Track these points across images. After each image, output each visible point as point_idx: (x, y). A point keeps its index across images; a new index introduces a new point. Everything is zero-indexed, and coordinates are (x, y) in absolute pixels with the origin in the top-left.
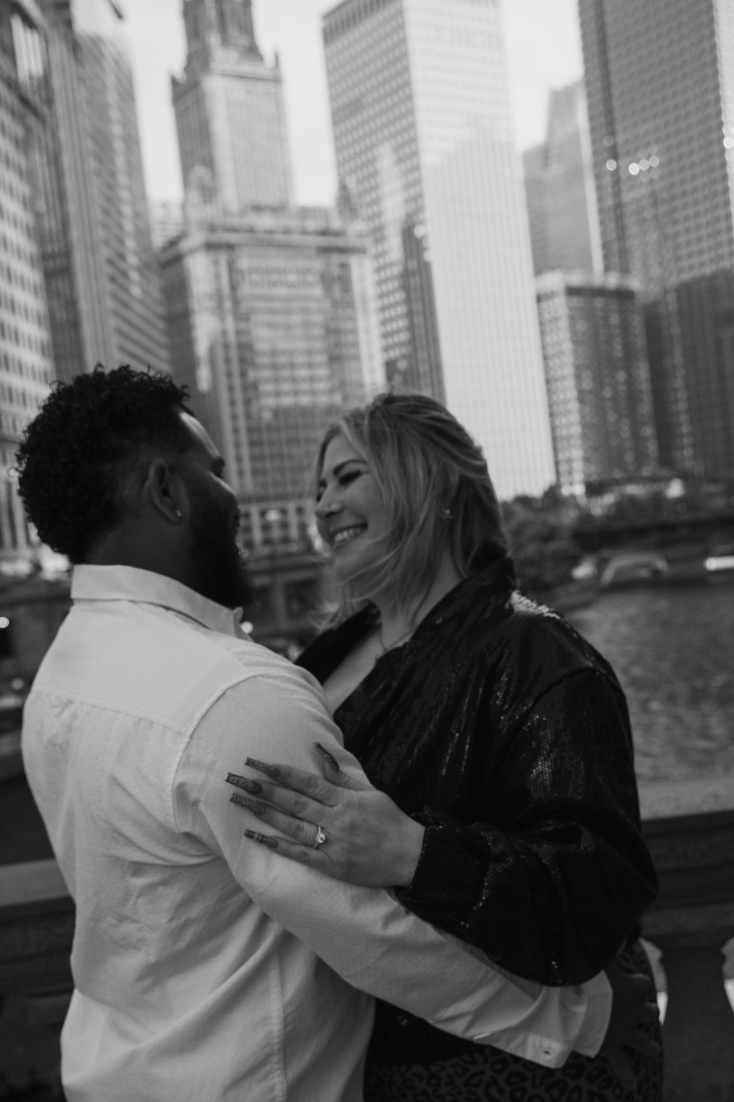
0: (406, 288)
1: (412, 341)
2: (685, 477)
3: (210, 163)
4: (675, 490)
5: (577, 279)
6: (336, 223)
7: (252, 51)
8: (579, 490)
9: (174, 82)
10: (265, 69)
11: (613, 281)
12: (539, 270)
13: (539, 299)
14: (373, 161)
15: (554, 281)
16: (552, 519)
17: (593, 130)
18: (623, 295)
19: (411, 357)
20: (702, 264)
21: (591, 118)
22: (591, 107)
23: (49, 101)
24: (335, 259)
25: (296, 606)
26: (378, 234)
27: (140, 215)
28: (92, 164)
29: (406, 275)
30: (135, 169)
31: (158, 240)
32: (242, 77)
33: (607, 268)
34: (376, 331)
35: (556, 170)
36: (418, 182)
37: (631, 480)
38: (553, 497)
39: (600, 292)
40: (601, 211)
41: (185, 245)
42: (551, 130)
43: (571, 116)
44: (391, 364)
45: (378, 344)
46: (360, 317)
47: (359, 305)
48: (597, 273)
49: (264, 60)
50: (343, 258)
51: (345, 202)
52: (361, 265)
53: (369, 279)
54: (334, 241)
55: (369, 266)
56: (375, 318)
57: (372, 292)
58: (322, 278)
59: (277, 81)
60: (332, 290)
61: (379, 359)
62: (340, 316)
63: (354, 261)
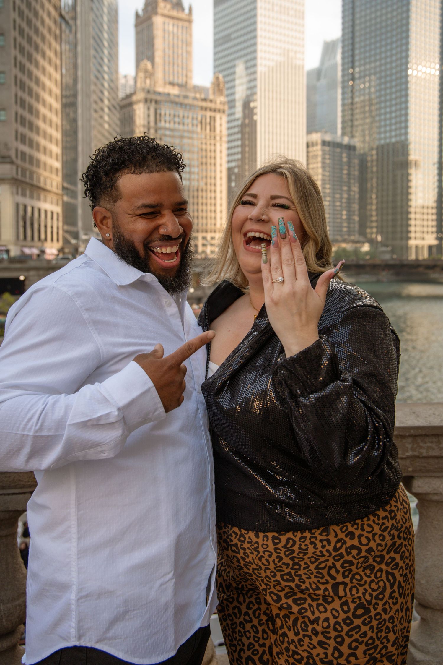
0: (242, 132)
1: (243, 159)
2: (371, 242)
3: (152, 59)
4: (366, 248)
5: (328, 138)
6: (211, 97)
7: (179, 6)
9: (137, 15)
10: (183, 15)
11: (346, 140)
12: (310, 132)
13: (308, 146)
14: (234, 66)
15: (316, 137)
17: (343, 64)
18: (350, 148)
19: (241, 167)
20: (391, 137)
21: (343, 58)
22: (343, 53)
23: (75, 18)
24: (209, 114)
26: (231, 104)
27: (113, 81)
28: (92, 52)
29: (243, 125)
30: (114, 57)
31: (121, 94)
32: (172, 18)
33: (343, 134)
34: (225, 152)
35: (323, 82)
36: (255, 79)
37: (344, 241)
39: (339, 145)
40: (343, 105)
41: (134, 98)
42: (323, 62)
43: (335, 57)
44: (230, 170)
45: (225, 159)
46: (218, 145)
47: (218, 138)
48: (338, 136)
49: (183, 9)
50: (213, 114)
51: (217, 86)
52: (221, 118)
53: (225, 126)
54: (209, 105)
55: (225, 119)
56: (225, 146)
57: (225, 132)
58: (201, 123)
59: (190, 21)
60: (206, 129)
61: (225, 166)
62: (208, 143)
63: (218, 116)
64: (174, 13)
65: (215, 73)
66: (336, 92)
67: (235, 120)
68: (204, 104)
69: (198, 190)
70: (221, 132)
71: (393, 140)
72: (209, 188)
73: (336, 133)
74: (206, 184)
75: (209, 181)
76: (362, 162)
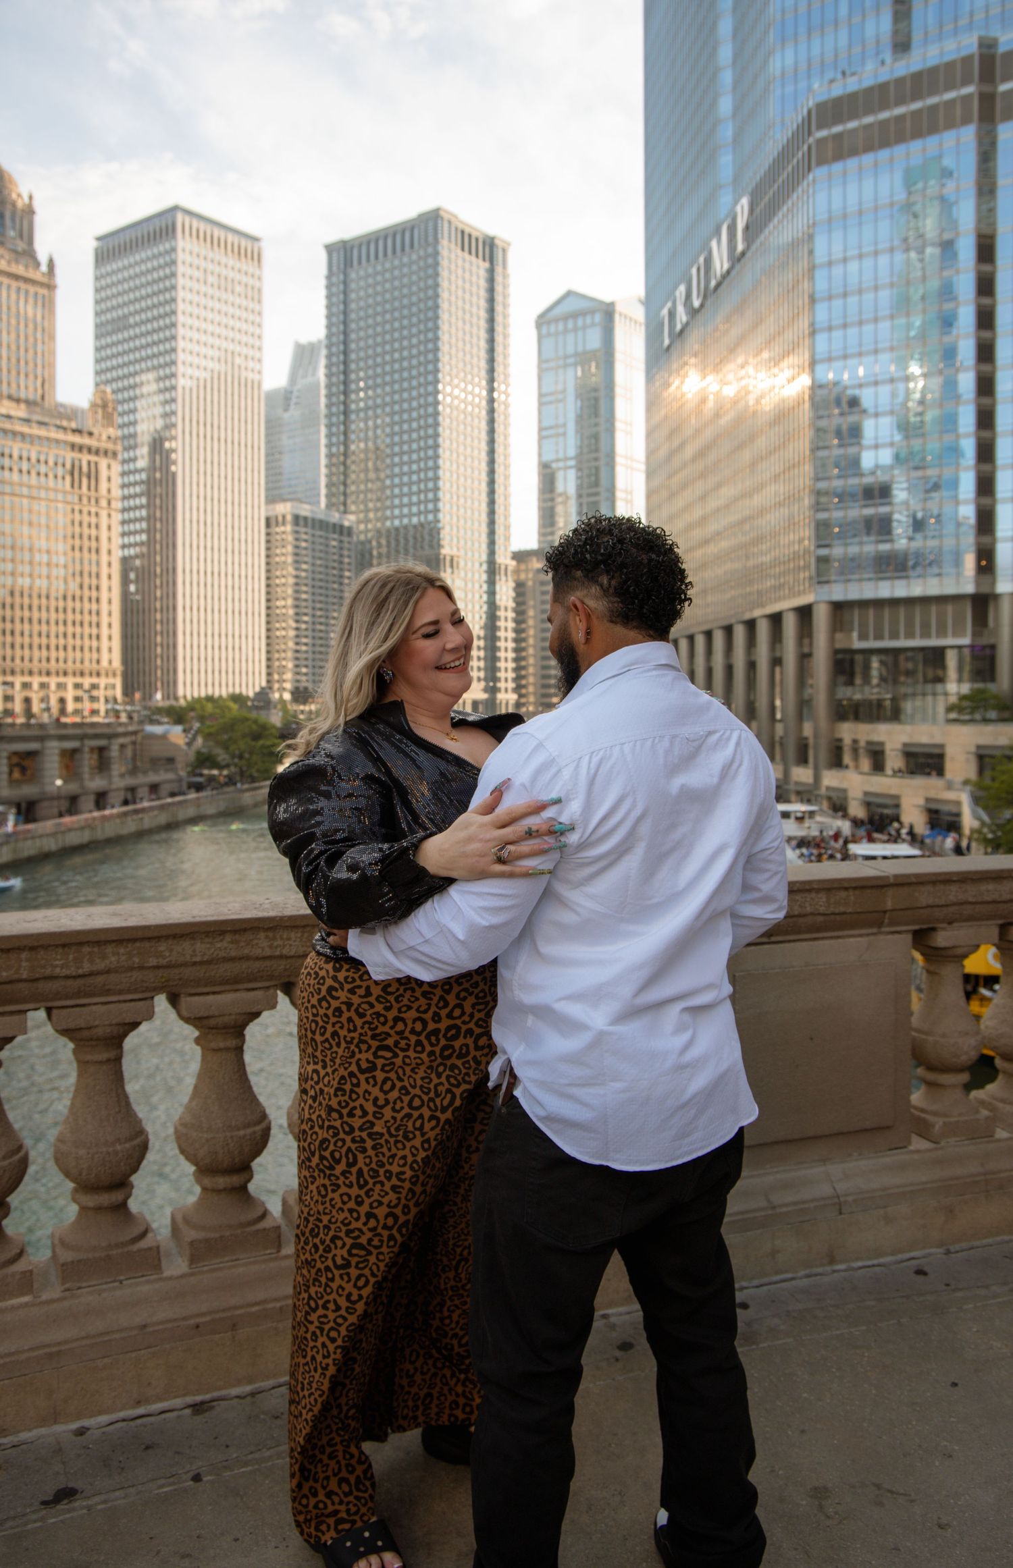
0: (148, 494)
1: (150, 543)
5: (305, 510)
6: (89, 424)
7: (29, 255)
8: (287, 696)
10: (36, 276)
11: (335, 517)
12: (271, 500)
13: (268, 525)
15: (283, 508)
16: (262, 716)
17: (329, 386)
18: (340, 530)
19: (148, 556)
20: (411, 515)
21: (329, 376)
22: (329, 366)
24: (85, 458)
25: (17, 775)
26: (130, 442)
29: (150, 483)
32: (16, 277)
33: (330, 506)
34: (117, 529)
35: (294, 413)
36: (173, 400)
38: (263, 698)
39: (323, 525)
40: (330, 456)
42: (293, 379)
43: (315, 369)
44: (125, 561)
45: (117, 541)
46: (104, 514)
47: (104, 503)
48: (319, 507)
49: (38, 265)
50: (93, 458)
51: (103, 406)
52: (109, 467)
53: (117, 480)
54: (86, 441)
55: (117, 468)
56: (117, 517)
57: (117, 492)
58: (72, 474)
59: (51, 287)
60: (80, 487)
61: (118, 554)
62: (85, 510)
63: (103, 463)
64: (20, 270)
65: (97, 385)
66: (318, 432)
67: (136, 471)
68: (77, 439)
69: (65, 598)
70: (109, 491)
71: (415, 520)
72: (86, 593)
73: (318, 502)
74: (81, 587)
75: (86, 581)
76: (363, 555)
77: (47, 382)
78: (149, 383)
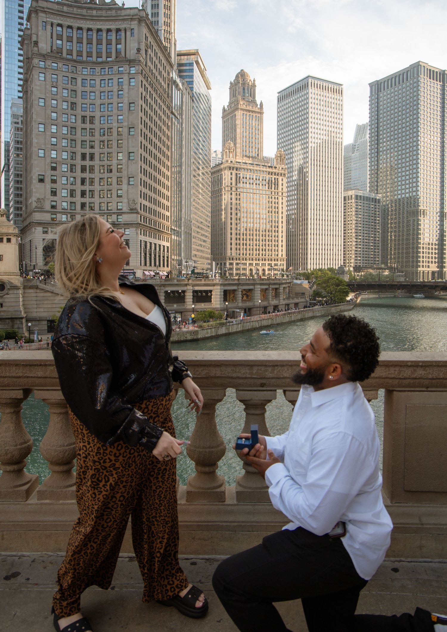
0: (297, 190)
1: (298, 209)
2: (390, 269)
3: (234, 140)
4: (387, 273)
5: (360, 193)
6: (275, 164)
7: (254, 102)
8: (352, 269)
9: (224, 110)
10: (257, 110)
11: (373, 195)
12: (346, 190)
13: (345, 200)
15: (351, 193)
16: (341, 277)
17: (371, 142)
18: (375, 200)
19: (297, 214)
20: (406, 193)
21: (371, 137)
22: (371, 134)
23: (181, 114)
24: (274, 177)
25: (245, 298)
26: (290, 169)
27: (207, 155)
28: (193, 136)
29: (298, 185)
30: (207, 139)
31: (212, 164)
32: (249, 111)
33: (371, 191)
34: (285, 204)
35: (356, 154)
36: (307, 152)
37: (371, 268)
38: (341, 270)
39: (368, 199)
40: (371, 170)
41: (222, 166)
42: (356, 140)
43: (365, 135)
44: (288, 216)
45: (285, 208)
46: (280, 198)
47: (280, 194)
48: (366, 192)
49: (257, 105)
50: (276, 177)
51: (280, 158)
52: (282, 180)
53: (285, 185)
54: (274, 170)
55: (285, 180)
56: (285, 199)
57: (285, 190)
58: (269, 184)
59: (261, 113)
60: (271, 189)
61: (285, 214)
62: (273, 197)
63: (280, 178)
64: (250, 108)
65: (278, 149)
66: (367, 161)
67: (293, 181)
68: (270, 170)
69: (265, 231)
70: (282, 189)
71: (407, 195)
72: (274, 229)
73: (366, 190)
74: (272, 227)
75: (274, 224)
76: (384, 211)
77: (260, 150)
78: (298, 146)
